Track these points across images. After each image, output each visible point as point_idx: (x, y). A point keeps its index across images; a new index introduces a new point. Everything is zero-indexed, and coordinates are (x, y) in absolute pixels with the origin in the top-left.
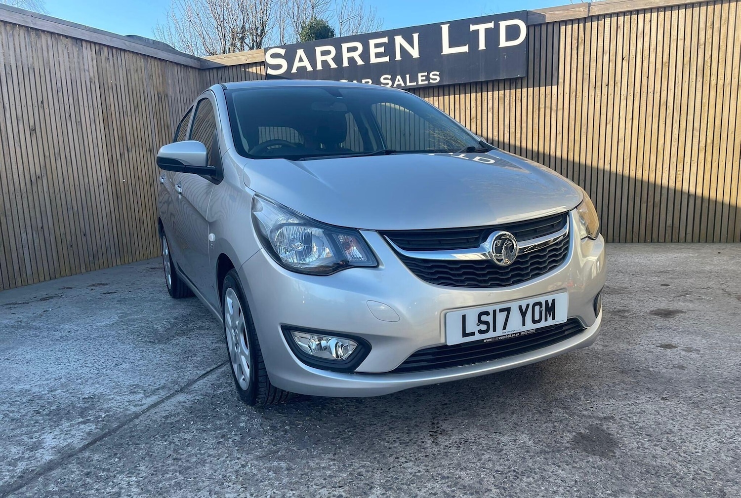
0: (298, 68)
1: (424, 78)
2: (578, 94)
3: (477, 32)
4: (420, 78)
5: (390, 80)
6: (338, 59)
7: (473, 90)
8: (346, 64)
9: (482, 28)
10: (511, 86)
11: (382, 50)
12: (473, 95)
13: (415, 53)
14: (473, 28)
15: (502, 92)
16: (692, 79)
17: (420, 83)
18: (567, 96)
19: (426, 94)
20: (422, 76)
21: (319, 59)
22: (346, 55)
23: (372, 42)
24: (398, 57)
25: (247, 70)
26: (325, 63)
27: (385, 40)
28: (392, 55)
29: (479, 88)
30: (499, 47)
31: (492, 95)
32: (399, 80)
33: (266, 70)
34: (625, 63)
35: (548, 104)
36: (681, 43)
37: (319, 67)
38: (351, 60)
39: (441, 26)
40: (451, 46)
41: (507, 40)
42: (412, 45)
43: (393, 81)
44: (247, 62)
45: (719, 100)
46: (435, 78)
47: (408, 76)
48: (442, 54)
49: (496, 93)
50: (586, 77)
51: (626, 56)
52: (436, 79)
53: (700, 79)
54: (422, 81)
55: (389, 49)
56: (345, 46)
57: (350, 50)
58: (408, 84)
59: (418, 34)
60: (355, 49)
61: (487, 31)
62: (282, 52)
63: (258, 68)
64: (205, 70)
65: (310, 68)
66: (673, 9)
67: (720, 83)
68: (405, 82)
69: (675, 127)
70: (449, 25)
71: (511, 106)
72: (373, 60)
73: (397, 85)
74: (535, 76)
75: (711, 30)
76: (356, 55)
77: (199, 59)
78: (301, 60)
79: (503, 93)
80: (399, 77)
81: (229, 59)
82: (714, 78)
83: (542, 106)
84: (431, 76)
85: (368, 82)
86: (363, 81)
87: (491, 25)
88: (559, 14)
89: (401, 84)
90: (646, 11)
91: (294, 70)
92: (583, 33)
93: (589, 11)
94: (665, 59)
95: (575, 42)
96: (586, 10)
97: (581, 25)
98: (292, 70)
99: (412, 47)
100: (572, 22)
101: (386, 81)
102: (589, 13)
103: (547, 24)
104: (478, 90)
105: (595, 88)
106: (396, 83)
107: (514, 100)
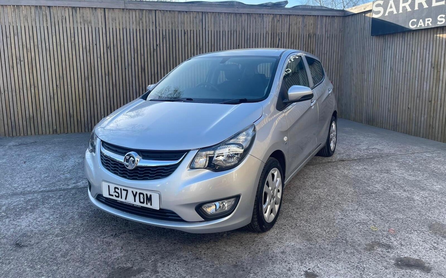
0: (389, 13)
5: (444, 18)
6: (412, 4)
21: (401, 5)
22: (417, 2)
26: (404, 8)
33: (372, 15)
38: (420, 5)
44: (365, 10)
62: (382, 3)
63: (370, 13)
64: (346, 16)
65: (395, 12)
72: (434, 4)
77: (343, 11)
78: (391, 7)
81: (357, 9)
85: (429, 20)
86: (427, 19)
91: (387, 14)
98: (385, 13)
101: (441, 20)
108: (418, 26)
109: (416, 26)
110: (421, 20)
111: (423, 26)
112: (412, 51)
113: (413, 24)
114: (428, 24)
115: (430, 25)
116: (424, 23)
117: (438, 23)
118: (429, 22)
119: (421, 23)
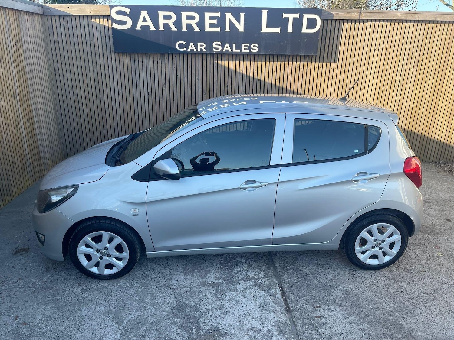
0: (142, 27)
1: (247, 48)
3: (287, 19)
4: (243, 48)
5: (221, 45)
6: (178, 23)
8: (184, 29)
9: (291, 17)
10: (305, 60)
11: (215, 22)
12: (279, 63)
13: (241, 28)
14: (285, 16)
16: (411, 67)
17: (243, 51)
18: (339, 70)
19: (245, 58)
20: (245, 46)
21: (162, 21)
22: (185, 22)
23: (207, 15)
24: (228, 29)
25: (90, 20)
26: (166, 25)
27: (218, 14)
28: (223, 28)
30: (302, 32)
32: (227, 47)
33: (111, 24)
34: (376, 53)
35: (327, 74)
36: (408, 44)
37: (161, 28)
38: (189, 26)
39: (262, 10)
40: (268, 26)
41: (308, 28)
42: (239, 21)
43: (223, 47)
44: (91, 14)
45: (424, 82)
46: (255, 48)
47: (234, 45)
48: (261, 31)
49: (294, 63)
50: (352, 59)
51: (377, 48)
52: (255, 50)
53: (415, 67)
54: (245, 49)
55: (221, 22)
56: (184, 14)
57: (188, 18)
58: (234, 50)
59: (244, 14)
60: (193, 18)
61: (294, 19)
62: (128, 11)
63: (101, 20)
64: (47, 15)
65: (152, 28)
66: (407, 22)
67: (426, 71)
68: (232, 48)
69: (398, 96)
70: (268, 11)
71: (304, 73)
72: (208, 29)
73: (226, 50)
74: (321, 55)
75: (426, 38)
76: (193, 23)
77: (41, 6)
78: (145, 20)
79: (299, 64)
80: (227, 45)
81: (73, 9)
82: (423, 67)
83: (323, 75)
84: (252, 46)
85: (203, 46)
86: (199, 44)
87: (297, 16)
88: (341, 14)
89: (228, 50)
90: (392, 21)
91: (138, 28)
92: (354, 30)
93: (360, 16)
94: (399, 54)
95: (348, 35)
96: (358, 15)
97: (353, 24)
98: (136, 27)
99: (239, 23)
100: (348, 21)
101: (217, 47)
102: (360, 17)
103: (332, 20)
104: (282, 60)
105: (357, 67)
106: (225, 49)
107: (306, 69)
108: (189, 50)
109: (185, 49)
110: (192, 44)
111: (195, 50)
112: (177, 75)
114: (201, 49)
115: (204, 50)
116: (196, 47)
117: (214, 50)
118: (203, 48)
119: (192, 47)
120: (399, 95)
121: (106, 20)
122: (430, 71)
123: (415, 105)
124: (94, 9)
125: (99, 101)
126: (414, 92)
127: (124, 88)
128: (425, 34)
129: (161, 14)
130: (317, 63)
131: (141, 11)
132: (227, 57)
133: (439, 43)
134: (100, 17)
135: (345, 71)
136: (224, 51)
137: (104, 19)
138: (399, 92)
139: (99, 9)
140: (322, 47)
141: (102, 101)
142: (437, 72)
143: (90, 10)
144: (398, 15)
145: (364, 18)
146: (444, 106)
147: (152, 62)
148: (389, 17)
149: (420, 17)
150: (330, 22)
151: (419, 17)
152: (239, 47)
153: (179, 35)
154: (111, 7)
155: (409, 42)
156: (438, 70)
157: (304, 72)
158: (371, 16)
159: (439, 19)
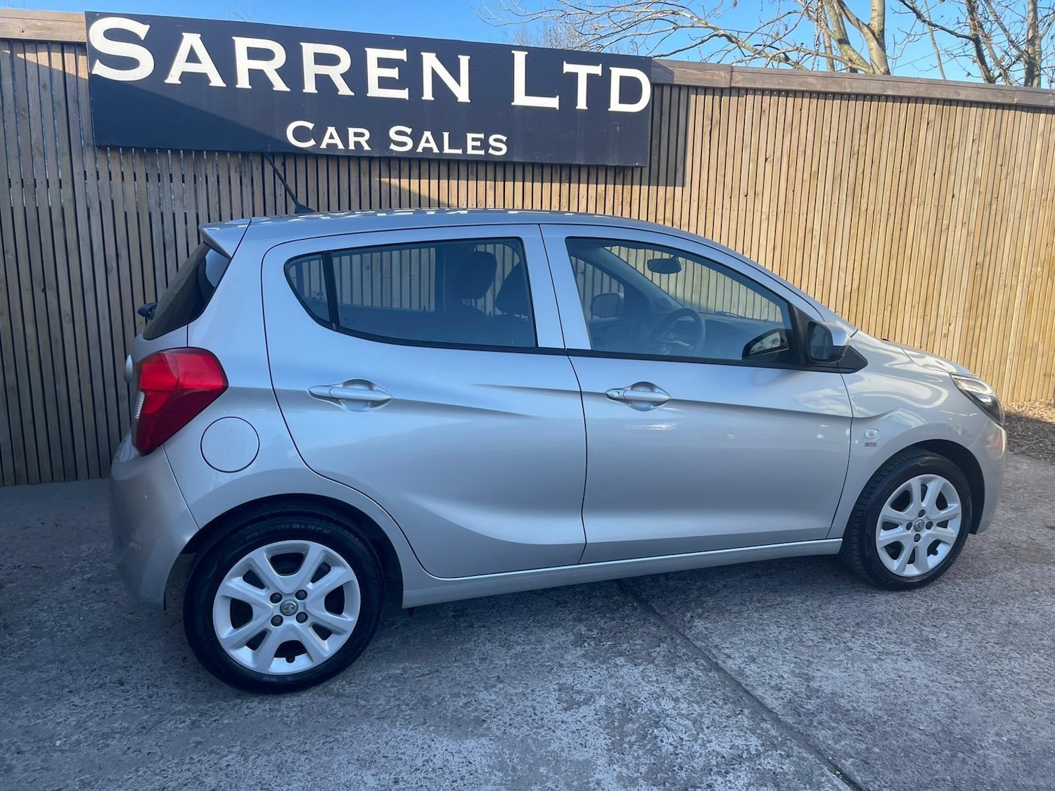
0: (185, 76)
1: (478, 144)
2: (709, 204)
3: (574, 76)
4: (470, 144)
5: (411, 136)
6: (292, 71)
7: (556, 176)
8: (310, 87)
9: (583, 71)
10: (617, 179)
11: (393, 73)
13: (462, 93)
14: (568, 68)
15: (601, 187)
17: (470, 151)
18: (694, 205)
19: (472, 174)
20: (474, 139)
21: (244, 65)
22: (310, 70)
23: (373, 54)
24: (428, 95)
25: (22, 56)
26: (257, 77)
27: (401, 55)
28: (417, 89)
29: (566, 175)
30: (609, 110)
31: (586, 189)
32: (428, 141)
33: (91, 65)
34: (769, 166)
37: (243, 82)
38: (323, 81)
39: (512, 52)
40: (529, 92)
41: (622, 100)
42: (456, 76)
43: (416, 143)
44: (25, 36)
46: (499, 146)
47: (446, 135)
48: (513, 104)
49: (592, 187)
50: (720, 179)
51: (770, 156)
52: (500, 149)
53: (850, 199)
54: (474, 148)
55: (410, 74)
56: (309, 50)
57: (322, 59)
58: (447, 150)
59: (469, 57)
60: (333, 60)
61: (591, 78)
62: (142, 30)
63: (56, 57)
65: (216, 81)
67: (871, 208)
68: (440, 144)
70: (527, 53)
72: (374, 91)
73: (424, 149)
74: (653, 167)
76: (335, 73)
78: (193, 58)
79: (604, 189)
80: (427, 134)
84: (491, 141)
85: (362, 135)
86: (351, 131)
87: (597, 70)
88: (692, 74)
89: (431, 149)
90: (797, 93)
91: (173, 78)
92: (719, 111)
93: (731, 78)
94: (815, 168)
95: (707, 122)
96: (728, 77)
97: (717, 98)
98: (166, 75)
99: (458, 79)
100: (706, 90)
101: (400, 139)
102: (731, 82)
103: (672, 86)
104: (563, 178)
105: (731, 197)
106: (423, 144)
107: (620, 203)
108: (323, 146)
109: (312, 143)
110: (331, 130)
111: (341, 146)
113: (301, 134)
114: (357, 144)
115: (366, 147)
116: (344, 139)
117: (393, 147)
118: (363, 140)
119: (331, 137)
120: (821, 262)
121: (70, 57)
122: (878, 208)
123: (855, 286)
124: (35, 22)
125: (39, 296)
126: (851, 256)
127: (123, 253)
128: (864, 126)
129: (242, 44)
130: (645, 188)
131: (184, 34)
132: (425, 167)
133: (892, 144)
134: (53, 47)
135: (708, 208)
136: (420, 150)
137: (65, 54)
138: (822, 257)
139: (50, 23)
140: (653, 149)
141: (51, 295)
142: (892, 211)
143: (22, 26)
144: (810, 80)
145: (740, 86)
146: (911, 285)
147: (212, 180)
148: (791, 86)
149: (853, 86)
150: (667, 91)
151: (851, 87)
152: (458, 141)
153: (295, 103)
154: (91, 18)
155: (833, 142)
156: (894, 206)
157: (615, 210)
158: (755, 82)
159: (890, 93)
